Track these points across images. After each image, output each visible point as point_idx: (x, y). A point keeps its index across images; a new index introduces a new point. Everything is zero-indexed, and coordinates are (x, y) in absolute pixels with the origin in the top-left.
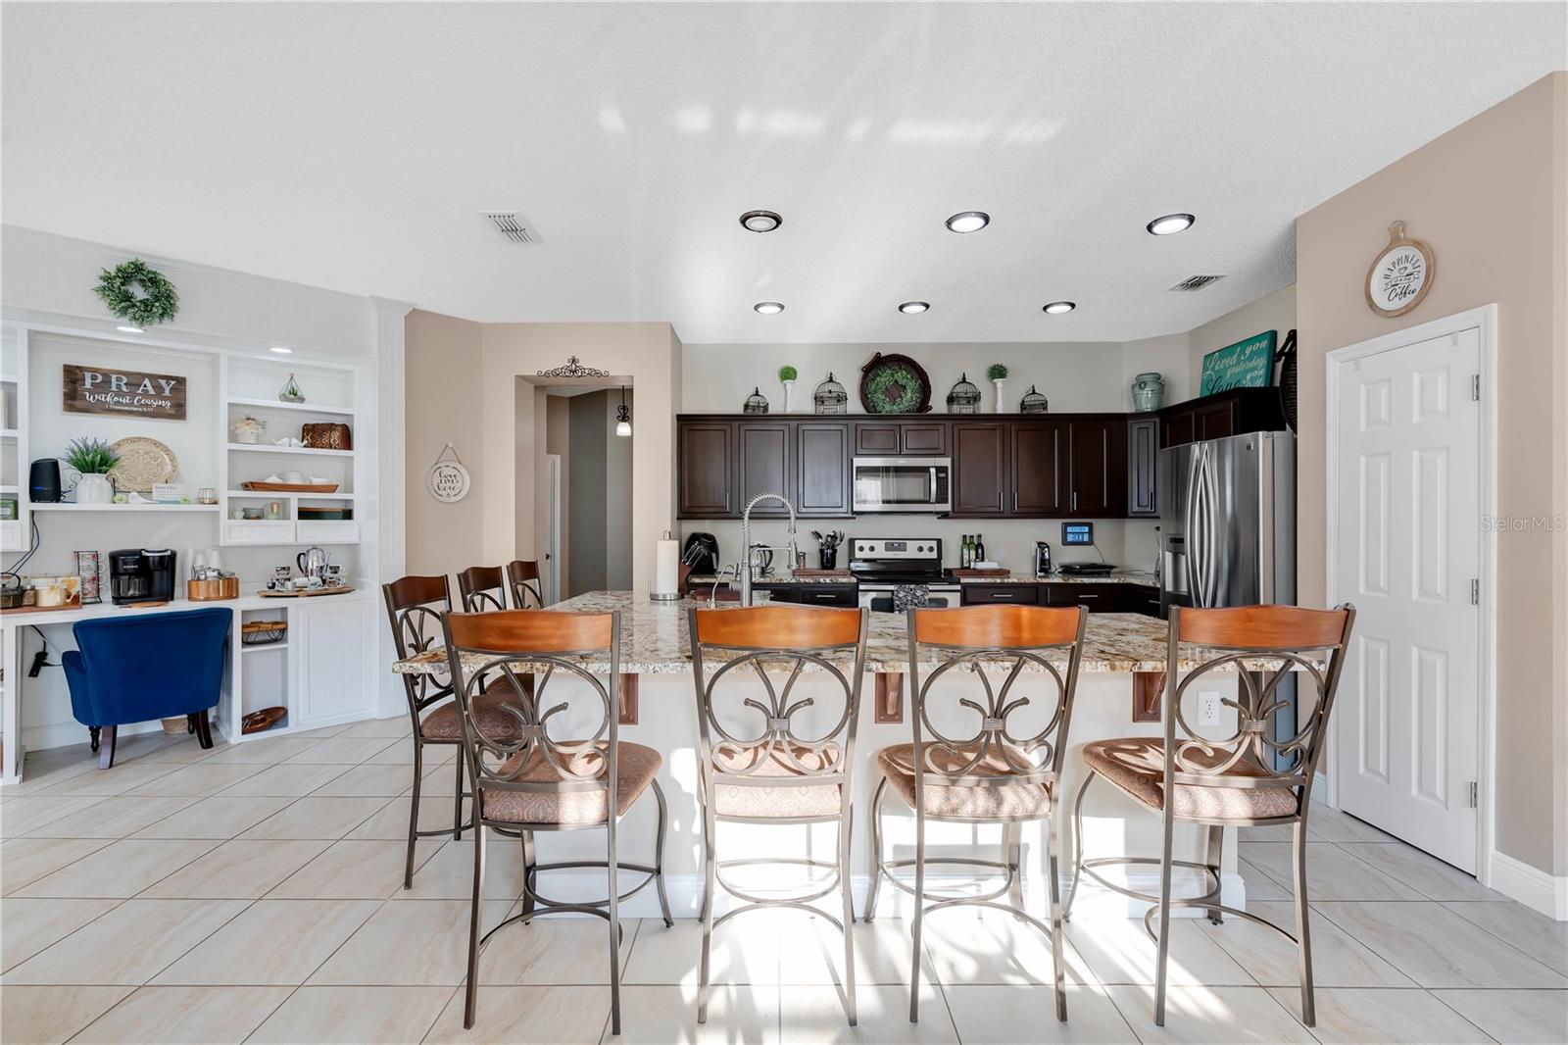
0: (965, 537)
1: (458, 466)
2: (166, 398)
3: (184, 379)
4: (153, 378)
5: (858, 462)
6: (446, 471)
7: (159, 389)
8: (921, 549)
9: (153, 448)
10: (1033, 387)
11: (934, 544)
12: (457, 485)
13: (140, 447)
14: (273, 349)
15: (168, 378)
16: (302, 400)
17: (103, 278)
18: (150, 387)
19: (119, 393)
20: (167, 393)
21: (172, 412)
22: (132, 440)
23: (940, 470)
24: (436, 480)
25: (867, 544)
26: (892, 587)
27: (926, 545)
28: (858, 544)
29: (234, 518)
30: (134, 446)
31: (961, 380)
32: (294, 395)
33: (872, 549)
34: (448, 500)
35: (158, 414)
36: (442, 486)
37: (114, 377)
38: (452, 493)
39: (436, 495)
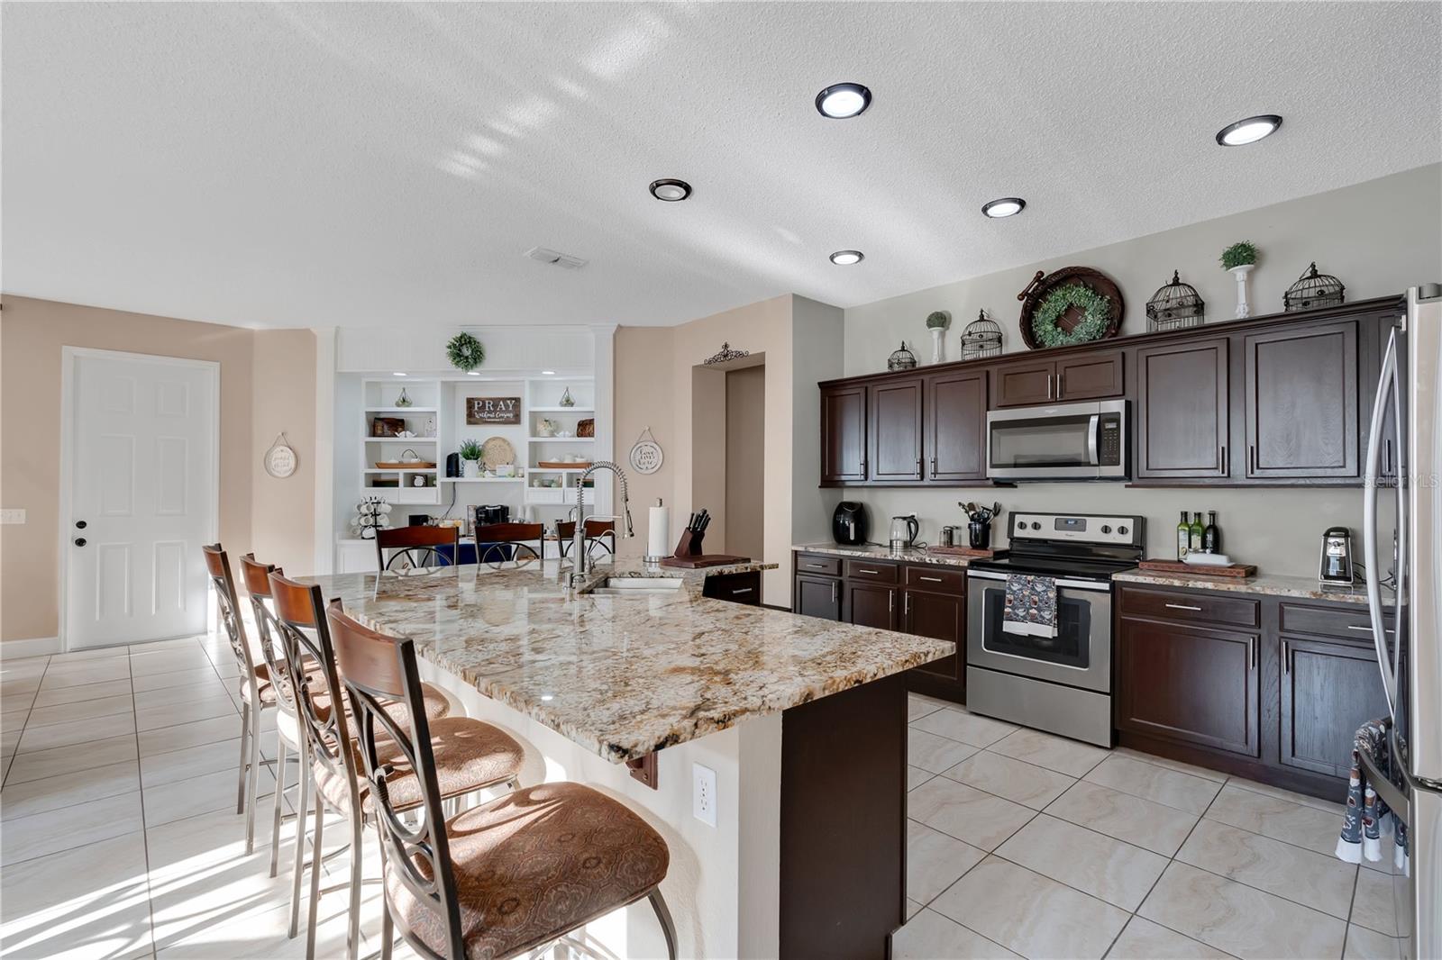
0: (1185, 515)
1: (655, 446)
2: (510, 412)
3: (519, 399)
4: (504, 400)
5: (993, 416)
6: (645, 450)
7: (507, 406)
8: (1106, 530)
9: (502, 444)
10: (1313, 266)
11: (1129, 524)
12: (655, 460)
13: (498, 443)
14: (544, 373)
15: (511, 399)
16: (572, 405)
17: (450, 347)
18: (503, 406)
19: (490, 412)
20: (511, 409)
21: (513, 420)
22: (494, 439)
23: (1104, 419)
24: (638, 457)
25: (1029, 520)
26: (1004, 576)
27: (1115, 524)
28: (1018, 519)
29: (533, 486)
30: (494, 443)
31: (1171, 282)
32: (569, 403)
33: (1036, 526)
34: (646, 472)
35: (507, 422)
36: (642, 461)
37: (476, 402)
38: (650, 466)
39: (639, 469)
